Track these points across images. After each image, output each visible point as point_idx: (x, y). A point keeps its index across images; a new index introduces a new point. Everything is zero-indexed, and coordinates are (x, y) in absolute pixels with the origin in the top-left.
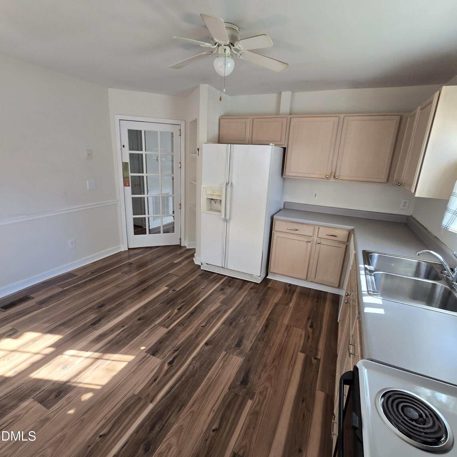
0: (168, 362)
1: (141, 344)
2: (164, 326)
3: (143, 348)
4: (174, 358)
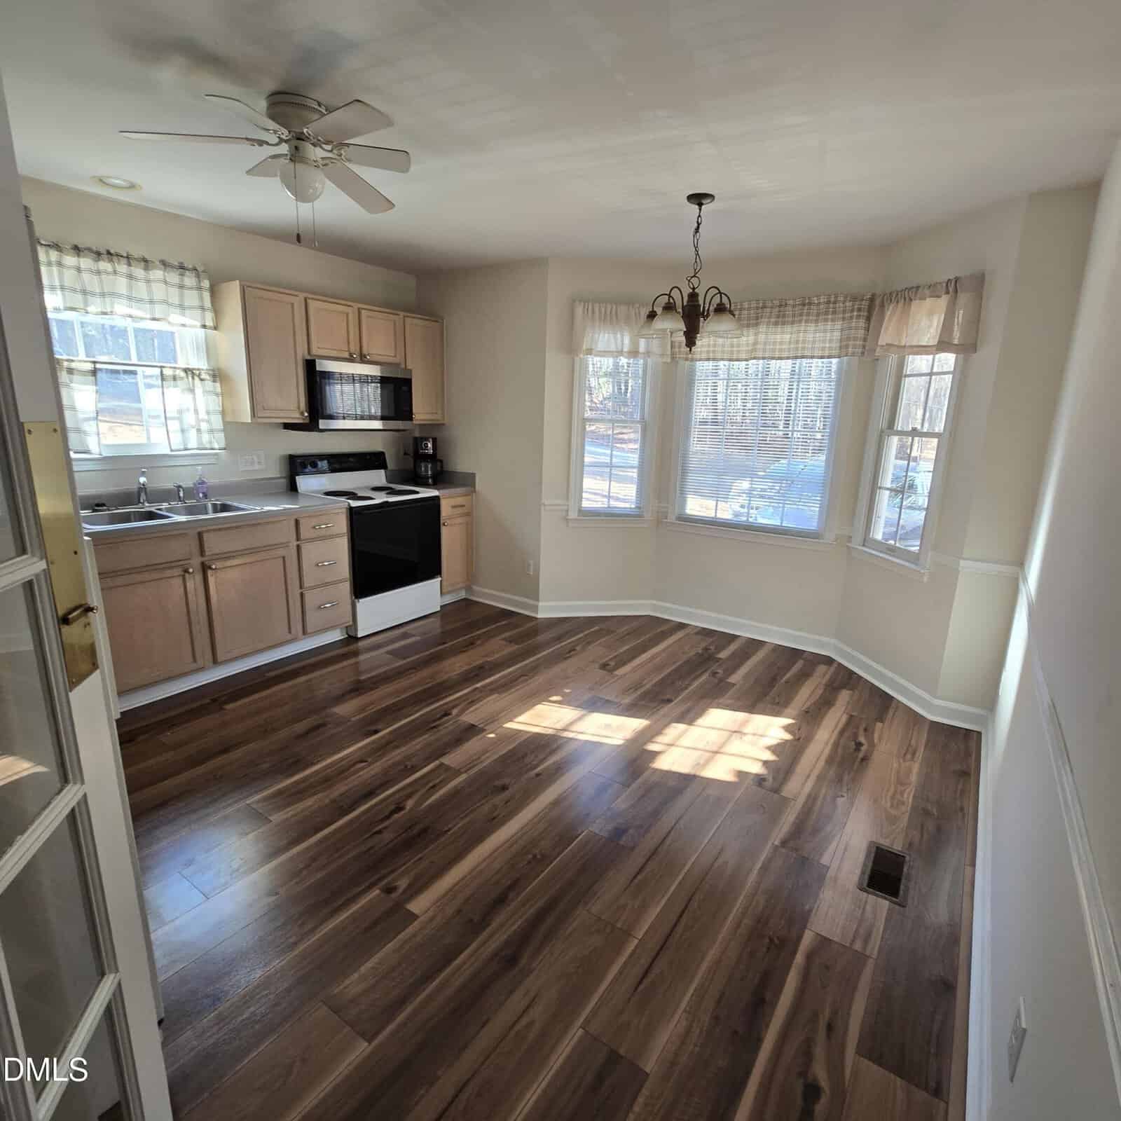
0: (450, 717)
1: (494, 743)
2: (448, 768)
3: (492, 735)
4: (440, 718)
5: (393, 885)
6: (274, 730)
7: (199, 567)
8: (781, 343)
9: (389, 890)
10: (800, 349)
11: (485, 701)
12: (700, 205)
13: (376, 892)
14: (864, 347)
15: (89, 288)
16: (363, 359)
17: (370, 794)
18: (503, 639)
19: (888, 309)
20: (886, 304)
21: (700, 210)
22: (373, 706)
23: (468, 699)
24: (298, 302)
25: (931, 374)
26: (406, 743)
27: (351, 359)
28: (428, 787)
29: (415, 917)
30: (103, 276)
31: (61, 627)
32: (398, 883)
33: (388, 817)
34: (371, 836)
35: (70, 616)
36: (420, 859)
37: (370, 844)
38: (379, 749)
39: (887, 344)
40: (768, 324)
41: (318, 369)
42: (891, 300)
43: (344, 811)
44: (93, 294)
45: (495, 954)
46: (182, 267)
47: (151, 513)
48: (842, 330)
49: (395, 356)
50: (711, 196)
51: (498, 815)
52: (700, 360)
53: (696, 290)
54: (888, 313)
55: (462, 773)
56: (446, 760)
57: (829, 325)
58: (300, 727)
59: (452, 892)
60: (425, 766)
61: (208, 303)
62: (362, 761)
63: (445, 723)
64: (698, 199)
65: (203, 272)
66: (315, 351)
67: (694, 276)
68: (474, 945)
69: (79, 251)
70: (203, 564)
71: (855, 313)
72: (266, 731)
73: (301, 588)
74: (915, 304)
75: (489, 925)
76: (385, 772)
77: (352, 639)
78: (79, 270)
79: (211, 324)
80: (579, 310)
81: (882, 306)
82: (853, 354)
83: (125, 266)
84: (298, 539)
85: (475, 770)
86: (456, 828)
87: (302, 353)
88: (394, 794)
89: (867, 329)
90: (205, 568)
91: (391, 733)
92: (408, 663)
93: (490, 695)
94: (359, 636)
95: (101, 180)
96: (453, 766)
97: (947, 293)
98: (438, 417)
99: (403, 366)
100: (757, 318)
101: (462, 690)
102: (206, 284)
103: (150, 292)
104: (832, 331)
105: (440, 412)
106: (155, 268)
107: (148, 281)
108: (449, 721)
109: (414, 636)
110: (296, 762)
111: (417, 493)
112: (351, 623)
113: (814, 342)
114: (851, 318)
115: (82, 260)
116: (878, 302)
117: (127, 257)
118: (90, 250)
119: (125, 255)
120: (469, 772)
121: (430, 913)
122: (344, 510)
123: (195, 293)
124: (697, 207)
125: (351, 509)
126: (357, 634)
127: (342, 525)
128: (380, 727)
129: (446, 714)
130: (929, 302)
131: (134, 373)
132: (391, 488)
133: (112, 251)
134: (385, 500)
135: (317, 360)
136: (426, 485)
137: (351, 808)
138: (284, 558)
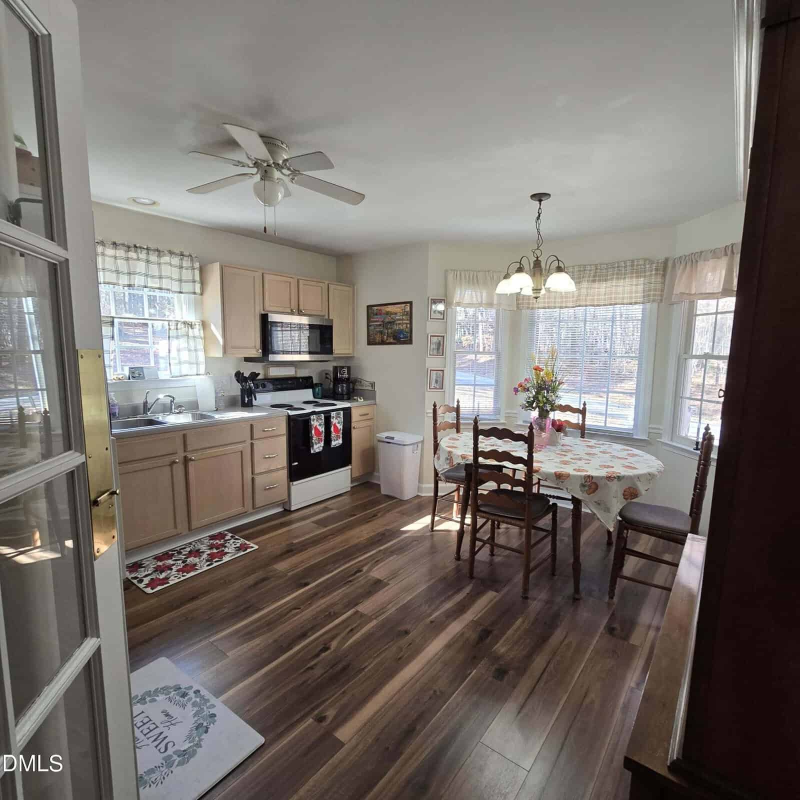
0: (362, 573)
2: (362, 615)
4: (354, 575)
5: (324, 715)
6: (231, 582)
7: (182, 459)
8: (599, 295)
9: (320, 719)
10: (613, 299)
11: (387, 560)
12: (540, 201)
13: (310, 720)
14: (662, 296)
15: (120, 270)
16: (300, 313)
17: (304, 635)
18: (397, 512)
19: (679, 269)
20: (677, 265)
21: (540, 204)
22: (303, 564)
23: (374, 559)
24: (258, 275)
25: (717, 313)
26: (329, 594)
27: (292, 313)
28: (348, 630)
29: (342, 744)
30: (130, 262)
31: (92, 507)
32: (328, 713)
33: (317, 655)
34: (305, 671)
35: (99, 499)
36: (344, 692)
37: (303, 678)
38: (307, 600)
39: (681, 293)
40: (588, 281)
41: (269, 320)
42: (681, 262)
43: (284, 650)
44: (123, 273)
45: (408, 782)
46: (182, 255)
47: (152, 420)
48: (644, 284)
49: (321, 311)
50: (547, 195)
51: (403, 656)
52: (539, 308)
53: (539, 259)
54: (679, 272)
55: (373, 619)
56: (361, 608)
57: (634, 281)
58: (251, 580)
59: (370, 722)
60: (345, 613)
61: (197, 278)
62: (295, 609)
63: (358, 578)
64: (539, 197)
65: (196, 257)
66: (268, 308)
67: (538, 249)
68: (391, 772)
69: (116, 245)
70: (185, 457)
71: (654, 272)
72: (225, 582)
73: (252, 474)
74: (700, 263)
75: (401, 753)
76: (315, 617)
77: (287, 511)
78: (116, 258)
79: (199, 292)
80: (451, 277)
81: (674, 266)
82: (654, 301)
83: (145, 255)
84: (252, 438)
85: (383, 617)
86: (370, 667)
87: (259, 310)
88: (321, 636)
89: (664, 283)
90: (186, 461)
91: (317, 586)
92: (329, 530)
93: (390, 556)
94: (292, 509)
95: (133, 200)
96: (366, 613)
97: (726, 255)
98: (351, 351)
99: (327, 317)
100: (579, 278)
101: (370, 551)
102: (197, 265)
103: (160, 270)
104: (637, 285)
105: (351, 348)
106: (165, 255)
107: (159, 264)
108: (361, 576)
109: (332, 509)
110: (247, 608)
111: (335, 405)
112: (286, 500)
113: (623, 293)
114: (651, 275)
115: (118, 252)
116: (670, 264)
117: (147, 249)
118: (123, 245)
119: (145, 247)
120: (378, 618)
121: (354, 742)
122: (285, 417)
123: (190, 271)
124: (538, 202)
125: (289, 417)
126: (290, 508)
127: (283, 428)
128: (309, 580)
129: (359, 571)
130: (711, 263)
131: (146, 325)
132: (316, 402)
133: (138, 245)
134: (314, 410)
135: (269, 314)
136: (341, 399)
137: (289, 647)
138: (242, 452)
